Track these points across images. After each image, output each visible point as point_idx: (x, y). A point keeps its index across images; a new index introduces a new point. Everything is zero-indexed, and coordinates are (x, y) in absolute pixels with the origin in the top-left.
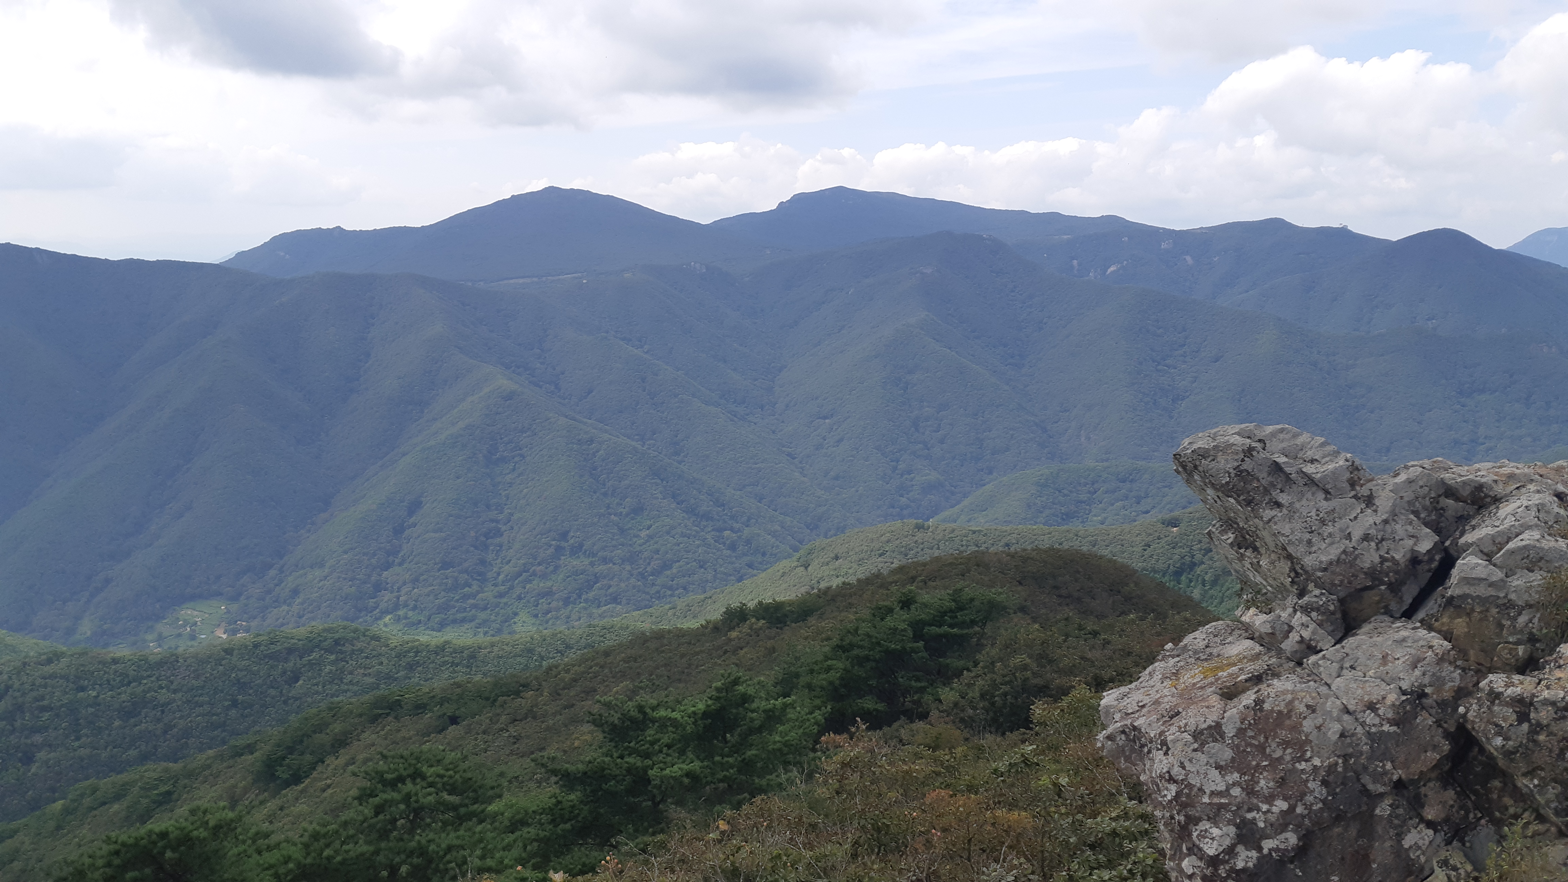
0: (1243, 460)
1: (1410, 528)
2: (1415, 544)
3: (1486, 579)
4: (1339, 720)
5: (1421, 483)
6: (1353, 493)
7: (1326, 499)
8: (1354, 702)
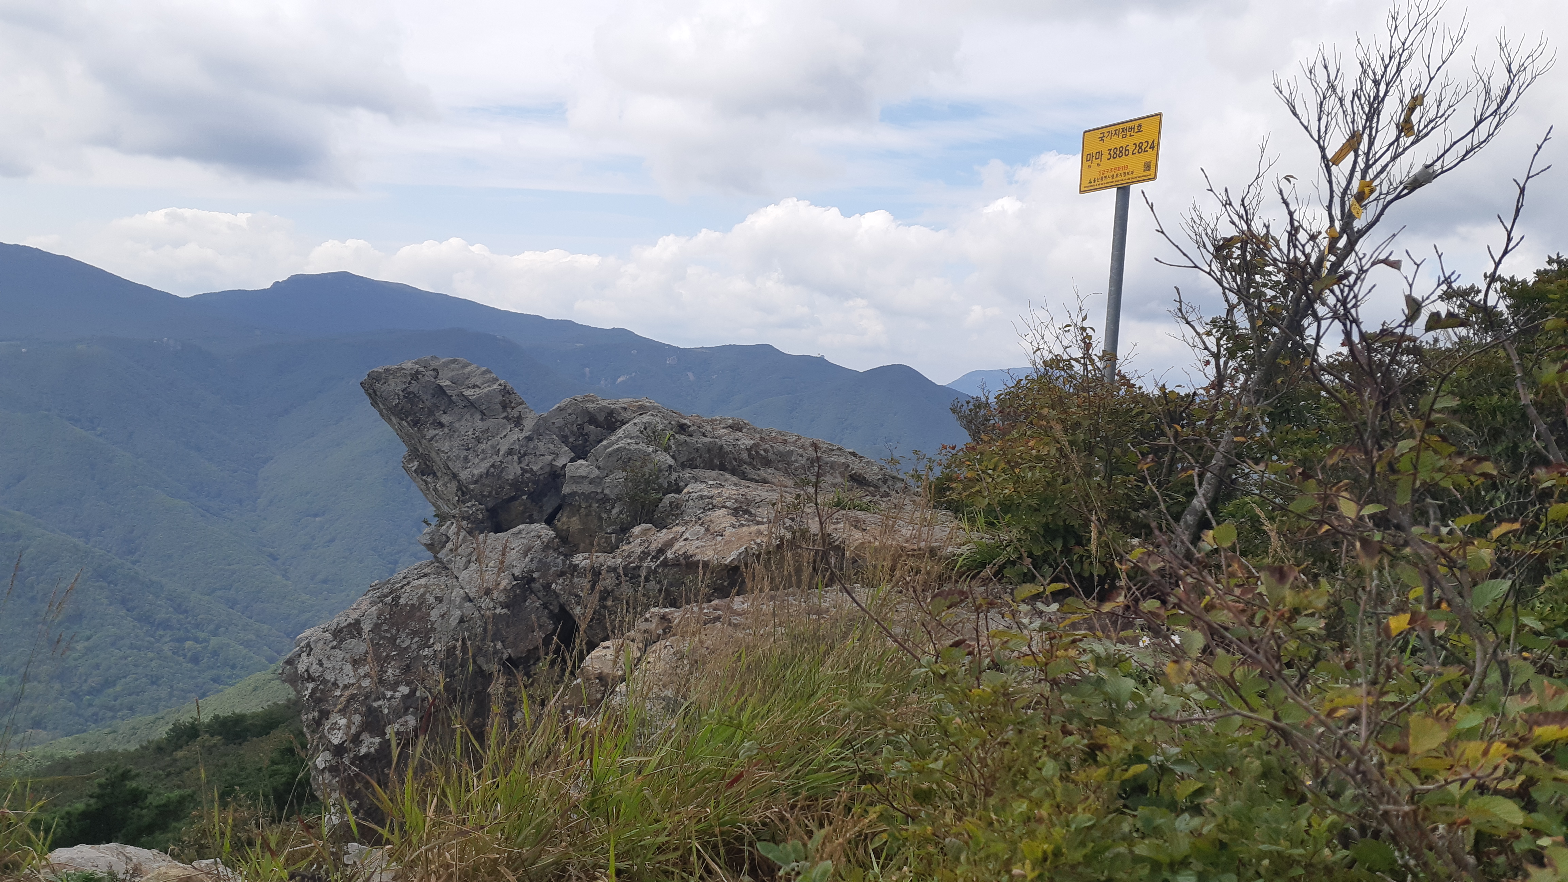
0: (410, 383)
1: (551, 446)
2: (554, 459)
3: (587, 477)
4: (460, 607)
5: (570, 411)
6: (505, 414)
7: (482, 420)
8: (474, 590)
